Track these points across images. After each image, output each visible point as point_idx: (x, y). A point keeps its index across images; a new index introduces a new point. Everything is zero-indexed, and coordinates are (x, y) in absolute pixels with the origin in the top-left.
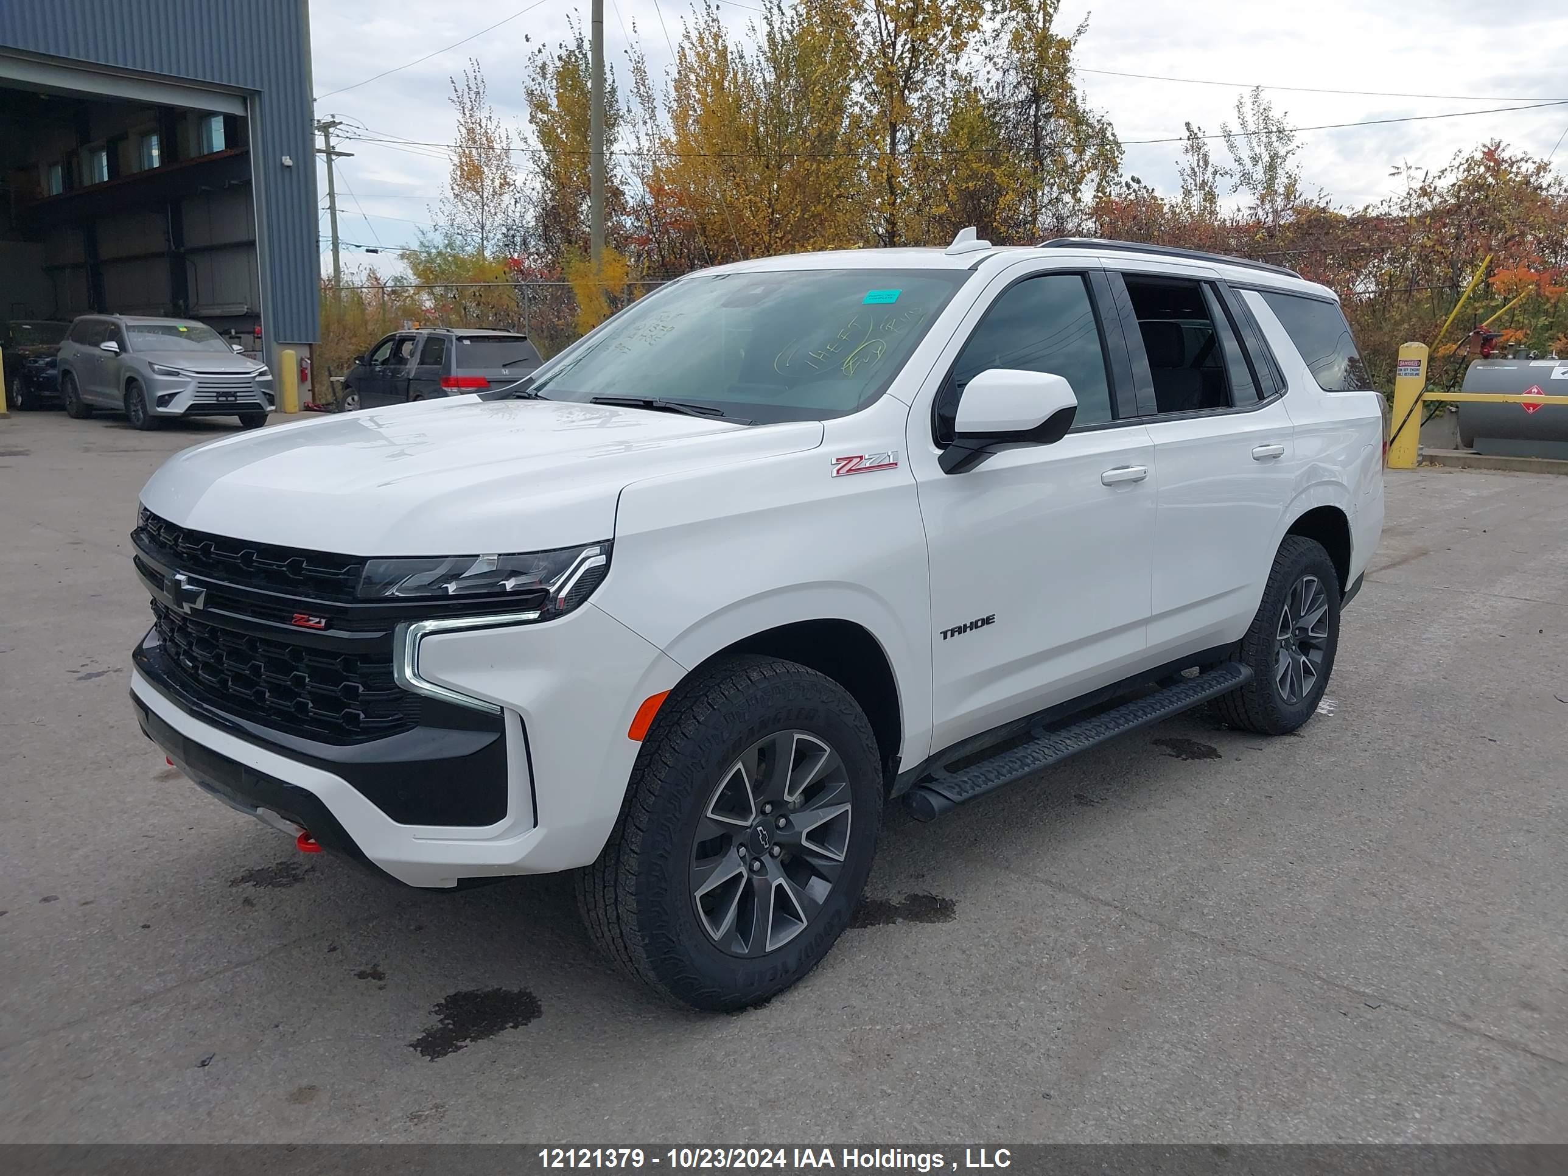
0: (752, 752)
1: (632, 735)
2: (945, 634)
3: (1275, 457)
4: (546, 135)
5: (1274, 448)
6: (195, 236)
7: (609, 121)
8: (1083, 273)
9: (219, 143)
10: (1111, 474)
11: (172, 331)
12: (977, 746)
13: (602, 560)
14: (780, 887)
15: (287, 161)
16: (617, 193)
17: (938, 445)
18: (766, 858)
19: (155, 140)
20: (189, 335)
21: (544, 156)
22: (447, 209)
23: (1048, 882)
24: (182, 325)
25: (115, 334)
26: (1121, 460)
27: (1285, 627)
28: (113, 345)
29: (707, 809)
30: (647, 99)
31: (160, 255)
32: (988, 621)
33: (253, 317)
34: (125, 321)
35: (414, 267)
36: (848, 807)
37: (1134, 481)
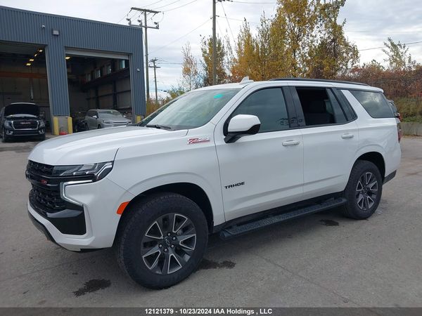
0: (161, 219)
1: (118, 213)
2: (226, 187)
3: (351, 137)
4: (206, 59)
5: (350, 135)
6: (119, 90)
7: (222, 55)
8: (281, 87)
9: (124, 67)
10: (285, 143)
11: (109, 112)
12: (245, 219)
13: (111, 166)
14: (172, 256)
15: (138, 70)
16: (224, 73)
17: (225, 135)
18: (169, 248)
19: (110, 67)
20: (113, 113)
21: (206, 65)
22: (182, 79)
23: (266, 259)
24: (112, 111)
25: (96, 114)
26: (290, 138)
27: (360, 187)
28: (96, 116)
29: (145, 233)
30: (230, 48)
31: (111, 94)
32: (242, 183)
33: (130, 108)
34: (98, 110)
35: (171, 94)
36: (195, 235)
37: (295, 145)
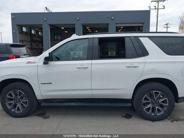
3: (135, 67)
10: (79, 67)
12: (59, 100)
15: (147, 30)
32: (51, 83)
36: (27, 100)
37: (85, 68)
